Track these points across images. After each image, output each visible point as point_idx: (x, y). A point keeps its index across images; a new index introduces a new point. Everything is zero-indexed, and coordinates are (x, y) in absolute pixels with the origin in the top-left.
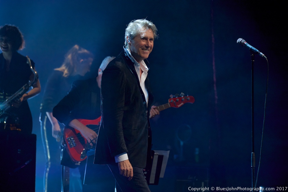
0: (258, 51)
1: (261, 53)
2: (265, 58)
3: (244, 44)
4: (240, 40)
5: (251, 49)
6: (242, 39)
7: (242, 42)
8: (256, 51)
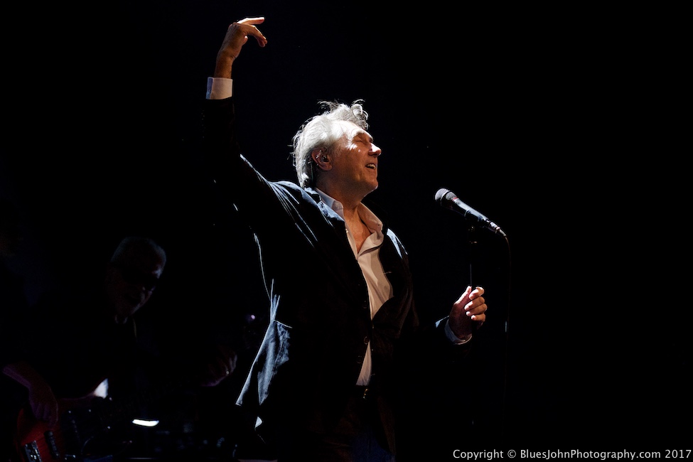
0: (484, 218)
1: (493, 224)
2: (502, 235)
3: (453, 203)
4: (441, 193)
5: (469, 214)
6: (447, 191)
7: (447, 197)
8: (480, 219)
